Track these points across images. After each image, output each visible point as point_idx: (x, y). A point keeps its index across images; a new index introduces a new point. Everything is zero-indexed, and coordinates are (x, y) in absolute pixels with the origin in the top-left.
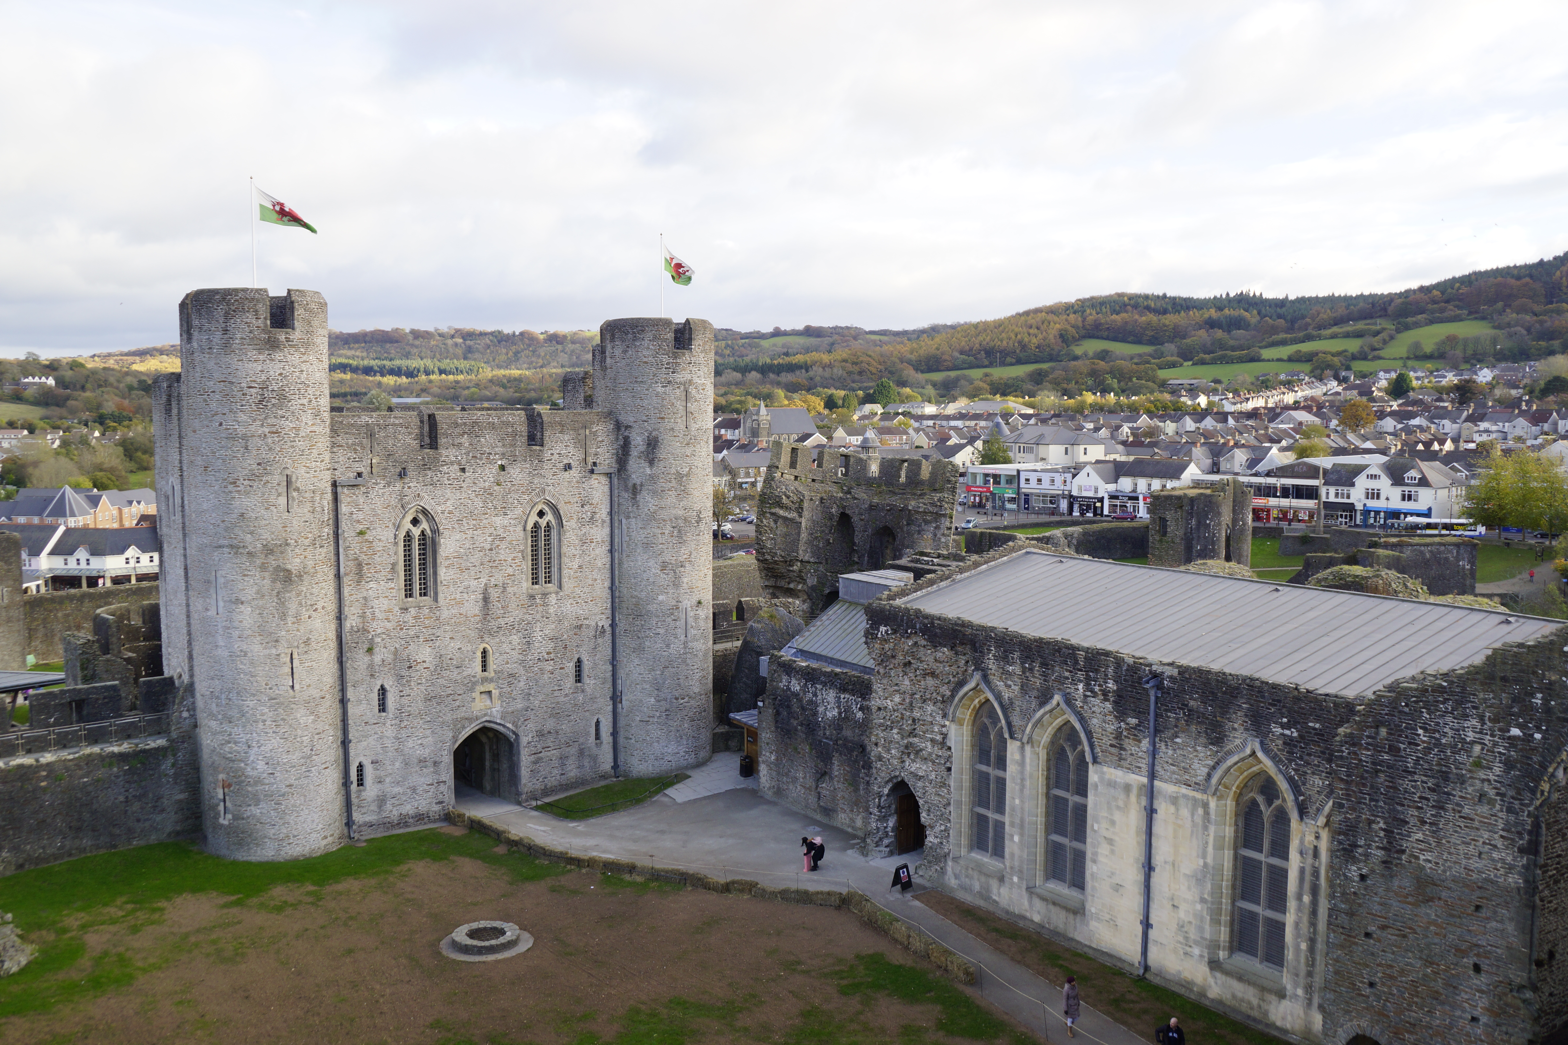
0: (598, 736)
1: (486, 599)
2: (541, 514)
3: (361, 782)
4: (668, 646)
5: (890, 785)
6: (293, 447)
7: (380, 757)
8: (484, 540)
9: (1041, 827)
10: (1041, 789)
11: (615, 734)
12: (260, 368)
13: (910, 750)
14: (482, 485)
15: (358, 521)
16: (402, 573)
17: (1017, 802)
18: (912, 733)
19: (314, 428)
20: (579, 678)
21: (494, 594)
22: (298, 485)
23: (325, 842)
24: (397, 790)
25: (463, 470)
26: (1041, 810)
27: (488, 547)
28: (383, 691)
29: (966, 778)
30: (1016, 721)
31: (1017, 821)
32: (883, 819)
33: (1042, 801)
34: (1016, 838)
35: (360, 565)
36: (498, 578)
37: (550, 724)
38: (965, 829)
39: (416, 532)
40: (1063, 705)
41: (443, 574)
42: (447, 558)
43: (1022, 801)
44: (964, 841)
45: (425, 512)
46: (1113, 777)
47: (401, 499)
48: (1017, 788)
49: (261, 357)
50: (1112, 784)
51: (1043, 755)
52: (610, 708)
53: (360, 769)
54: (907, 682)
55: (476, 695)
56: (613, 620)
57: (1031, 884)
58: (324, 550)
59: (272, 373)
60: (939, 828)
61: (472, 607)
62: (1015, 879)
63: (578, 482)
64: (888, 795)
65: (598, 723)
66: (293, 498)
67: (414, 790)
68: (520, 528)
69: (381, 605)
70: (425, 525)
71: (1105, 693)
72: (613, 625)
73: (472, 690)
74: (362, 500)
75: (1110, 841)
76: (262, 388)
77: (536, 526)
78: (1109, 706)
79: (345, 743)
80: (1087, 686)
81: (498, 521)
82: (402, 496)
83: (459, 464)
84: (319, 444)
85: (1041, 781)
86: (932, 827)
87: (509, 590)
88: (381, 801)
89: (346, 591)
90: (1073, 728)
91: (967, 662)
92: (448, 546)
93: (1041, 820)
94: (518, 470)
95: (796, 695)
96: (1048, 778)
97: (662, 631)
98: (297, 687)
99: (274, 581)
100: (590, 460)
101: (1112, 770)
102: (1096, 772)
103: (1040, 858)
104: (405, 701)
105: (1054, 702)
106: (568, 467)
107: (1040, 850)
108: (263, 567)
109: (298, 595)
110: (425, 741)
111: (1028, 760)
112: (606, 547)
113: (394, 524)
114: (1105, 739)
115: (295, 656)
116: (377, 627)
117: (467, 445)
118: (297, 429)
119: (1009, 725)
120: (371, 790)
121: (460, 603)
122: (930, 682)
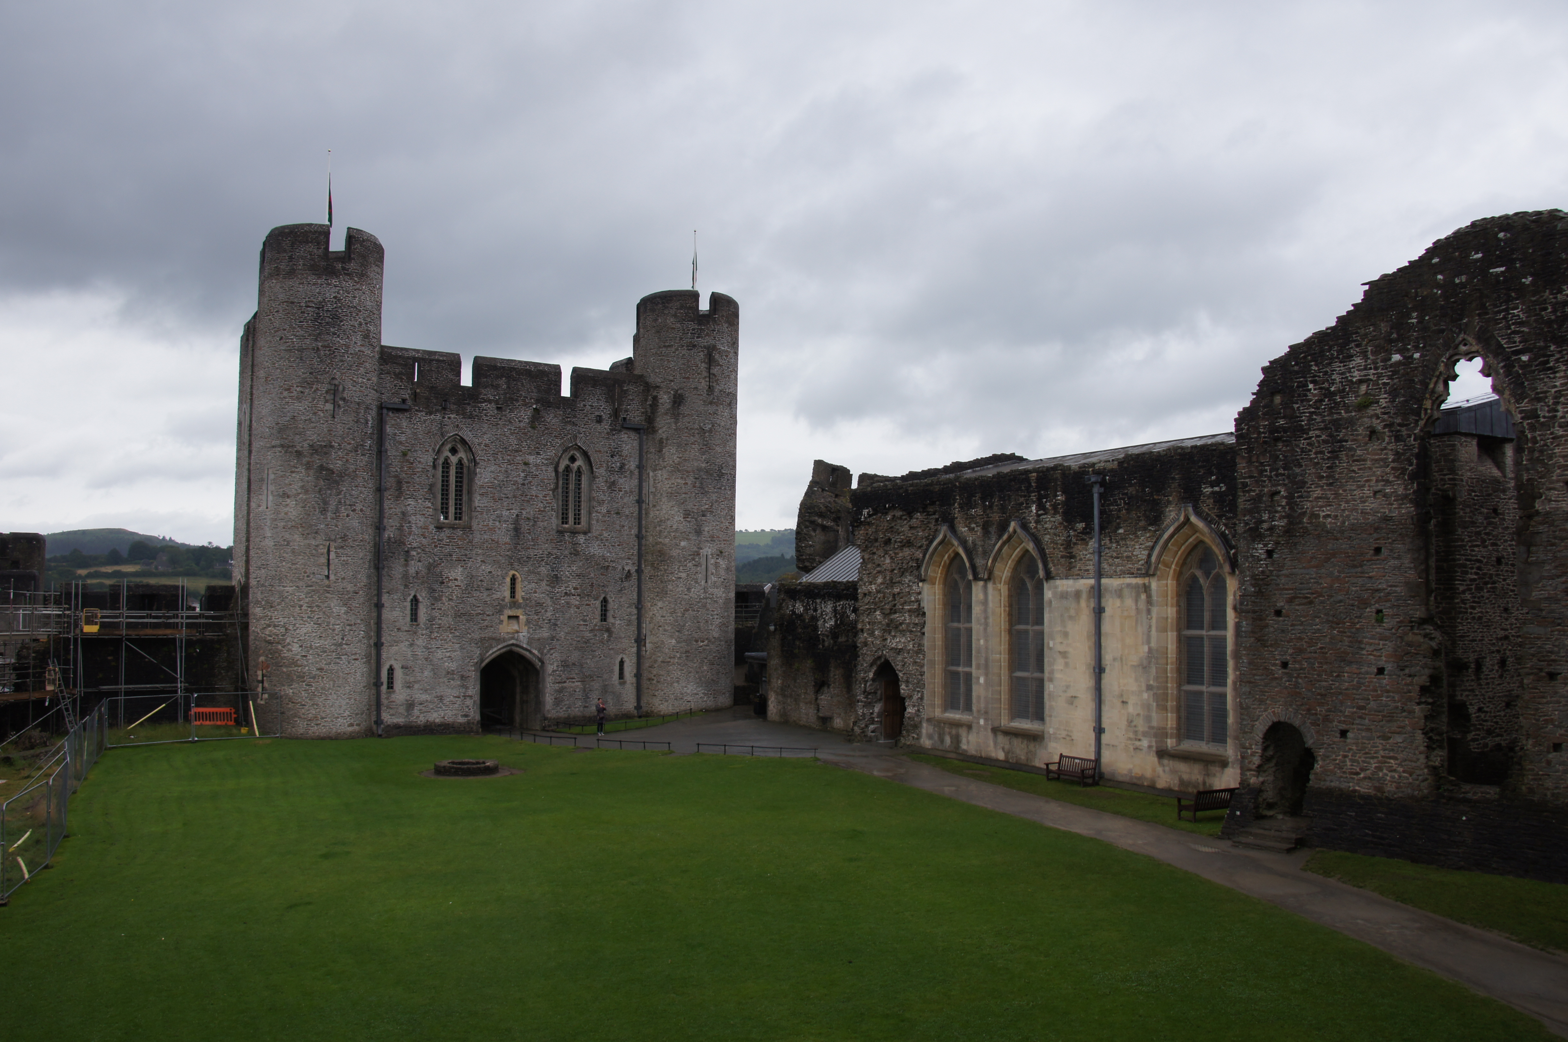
0: (621, 675)
1: (517, 530)
2: (573, 459)
3: (390, 686)
4: (689, 589)
5: (874, 668)
6: (342, 361)
7: (410, 663)
8: (519, 476)
9: (1004, 664)
10: (1004, 625)
11: (638, 675)
12: (318, 290)
13: (892, 627)
14: (518, 424)
15: (401, 443)
16: (439, 496)
17: (982, 642)
18: (893, 611)
19: (363, 349)
20: (604, 617)
21: (525, 526)
22: (345, 396)
23: (350, 729)
24: (424, 697)
25: (499, 409)
26: (1004, 647)
27: (520, 481)
28: (415, 601)
29: (939, 636)
30: (979, 562)
31: (983, 661)
32: (869, 705)
33: (1005, 637)
34: (982, 680)
35: (399, 483)
36: (529, 511)
37: (575, 656)
38: (939, 689)
39: (454, 460)
40: (1019, 530)
41: (478, 501)
42: (482, 487)
43: (986, 641)
44: (938, 701)
45: (463, 441)
46: (1065, 588)
47: (441, 428)
48: (982, 628)
49: (319, 281)
50: (1064, 596)
51: (1004, 589)
52: (634, 650)
53: (391, 670)
54: (888, 561)
55: (504, 618)
56: (639, 566)
57: (996, 724)
58: (366, 458)
59: (328, 295)
60: (915, 697)
61: (503, 535)
62: (982, 722)
63: (608, 433)
64: (873, 680)
65: (622, 663)
66: (339, 406)
67: (441, 698)
68: (551, 469)
69: (418, 521)
70: (462, 454)
71: (1055, 507)
72: (639, 571)
73: (500, 612)
74: (405, 424)
75: (1064, 654)
76: (318, 308)
77: (568, 469)
78: (1059, 518)
79: (378, 645)
80: (1040, 506)
81: (531, 459)
82: (442, 425)
83: (497, 402)
84: (367, 364)
85: (1004, 618)
86: (911, 697)
87: (540, 524)
88: (410, 705)
89: (387, 504)
90: (1033, 560)
91: (937, 520)
92: (484, 475)
93: (1004, 657)
94: (552, 415)
95: (800, 616)
96: (1010, 615)
97: (683, 575)
98: (332, 577)
99: (317, 478)
100: (621, 415)
101: (1065, 582)
102: (1049, 589)
103: (1005, 697)
104: (436, 613)
105: (1011, 529)
106: (599, 420)
107: (1005, 688)
108: (308, 466)
109: (339, 493)
110: (453, 655)
111: (990, 597)
112: (634, 498)
113: (434, 450)
114: (1056, 551)
115: (332, 549)
116: (413, 541)
117: (505, 386)
118: (347, 346)
119: (974, 567)
120: (400, 694)
121: (492, 530)
122: (907, 552)
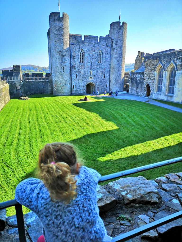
0: (107, 87)
1: (91, 63)
2: (100, 52)
3: (73, 88)
4: (117, 73)
5: (146, 85)
6: (63, 36)
7: (76, 85)
8: (91, 55)
11: (109, 86)
12: (59, 24)
13: (149, 79)
14: (91, 47)
15: (73, 50)
16: (79, 59)
17: (164, 81)
18: (150, 76)
20: (104, 78)
22: (64, 42)
23: (68, 94)
24: (78, 90)
25: (88, 44)
26: (168, 82)
28: (76, 75)
29: (157, 80)
30: (165, 68)
31: (164, 84)
32: (145, 91)
33: (168, 80)
34: (164, 87)
35: (73, 57)
36: (93, 61)
37: (100, 84)
38: (156, 89)
39: (81, 53)
40: (173, 62)
41: (85, 59)
42: (86, 57)
43: (165, 81)
44: (156, 91)
45: (83, 50)
46: (180, 72)
48: (164, 79)
49: (59, 22)
50: (179, 73)
51: (169, 73)
52: (109, 82)
53: (73, 86)
54: (150, 68)
55: (90, 78)
56: (110, 69)
57: (165, 94)
58: (68, 53)
60: (152, 90)
61: (89, 65)
62: (163, 94)
63: (105, 48)
64: (146, 87)
65: (107, 84)
66: (64, 44)
67: (81, 90)
68: (96, 54)
69: (76, 63)
70: (83, 52)
71: (180, 58)
73: (89, 77)
74: (74, 47)
75: (178, 83)
76: (59, 27)
77: (99, 54)
78: (180, 60)
79: (71, 82)
80: (177, 58)
81: (93, 52)
82: (79, 47)
84: (67, 37)
85: (168, 77)
86: (151, 90)
87: (95, 63)
88: (76, 91)
89: (71, 60)
90: (175, 67)
91: (158, 61)
92: (86, 55)
93: (168, 84)
94: (96, 45)
95: (135, 77)
96: (170, 77)
97: (117, 71)
98: (64, 72)
99: (61, 56)
100: (107, 45)
102: (177, 72)
103: (167, 90)
104: (80, 77)
105: (171, 62)
106: (104, 45)
107: (167, 89)
108: (60, 54)
109: (64, 58)
110: (82, 83)
111: (166, 74)
112: (109, 58)
113: (78, 51)
114: (179, 66)
115: (64, 67)
116: (76, 66)
117: (89, 40)
118: (64, 34)
119: (164, 69)
120: (75, 89)
121: (88, 64)
122: (153, 66)
